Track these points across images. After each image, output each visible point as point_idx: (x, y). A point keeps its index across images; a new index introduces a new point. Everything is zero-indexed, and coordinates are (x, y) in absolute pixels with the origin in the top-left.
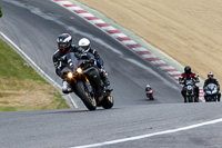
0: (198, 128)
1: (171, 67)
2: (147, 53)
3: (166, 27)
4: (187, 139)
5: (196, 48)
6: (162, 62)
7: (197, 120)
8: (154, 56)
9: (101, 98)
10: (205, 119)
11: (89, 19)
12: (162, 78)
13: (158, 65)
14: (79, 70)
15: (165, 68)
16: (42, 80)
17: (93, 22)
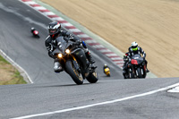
0: (131, 99)
1: (109, 51)
2: (89, 39)
3: (104, 18)
4: (122, 108)
5: (129, 35)
6: (101, 46)
7: (130, 93)
8: (95, 42)
9: (87, 75)
10: (136, 92)
11: (42, 11)
12: (101, 59)
13: (98, 49)
14: (68, 51)
15: (104, 51)
16: (5, 60)
17: (46, 14)
